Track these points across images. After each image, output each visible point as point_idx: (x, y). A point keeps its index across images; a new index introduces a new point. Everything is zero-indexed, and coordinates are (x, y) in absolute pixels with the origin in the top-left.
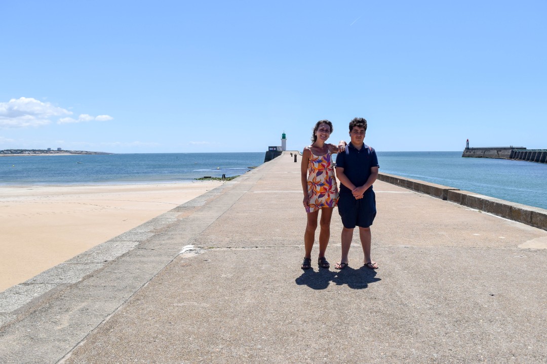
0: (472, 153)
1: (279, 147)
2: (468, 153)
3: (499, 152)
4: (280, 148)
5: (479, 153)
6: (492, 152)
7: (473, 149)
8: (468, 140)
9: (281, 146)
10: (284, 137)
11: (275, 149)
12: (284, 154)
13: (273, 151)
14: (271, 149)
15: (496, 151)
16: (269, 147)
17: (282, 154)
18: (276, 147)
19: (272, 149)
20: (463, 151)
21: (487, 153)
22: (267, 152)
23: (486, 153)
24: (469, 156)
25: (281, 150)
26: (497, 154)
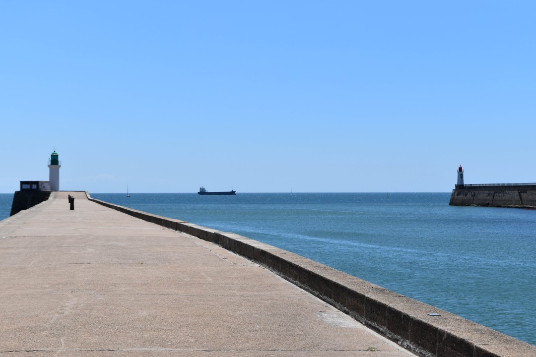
0: (469, 196)
1: (43, 182)
2: (461, 197)
3: (523, 195)
4: (46, 185)
5: (483, 196)
6: (509, 195)
7: (472, 188)
8: (460, 169)
9: (48, 180)
10: (55, 160)
11: (34, 187)
12: (55, 197)
13: (31, 190)
14: (25, 187)
15: (516, 192)
16: (22, 183)
17: (51, 198)
18: (37, 183)
19: (28, 187)
20: (451, 191)
21: (499, 197)
22: (17, 193)
23: (496, 197)
24: (463, 204)
25: (48, 188)
26: (518, 198)
